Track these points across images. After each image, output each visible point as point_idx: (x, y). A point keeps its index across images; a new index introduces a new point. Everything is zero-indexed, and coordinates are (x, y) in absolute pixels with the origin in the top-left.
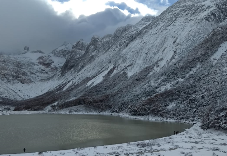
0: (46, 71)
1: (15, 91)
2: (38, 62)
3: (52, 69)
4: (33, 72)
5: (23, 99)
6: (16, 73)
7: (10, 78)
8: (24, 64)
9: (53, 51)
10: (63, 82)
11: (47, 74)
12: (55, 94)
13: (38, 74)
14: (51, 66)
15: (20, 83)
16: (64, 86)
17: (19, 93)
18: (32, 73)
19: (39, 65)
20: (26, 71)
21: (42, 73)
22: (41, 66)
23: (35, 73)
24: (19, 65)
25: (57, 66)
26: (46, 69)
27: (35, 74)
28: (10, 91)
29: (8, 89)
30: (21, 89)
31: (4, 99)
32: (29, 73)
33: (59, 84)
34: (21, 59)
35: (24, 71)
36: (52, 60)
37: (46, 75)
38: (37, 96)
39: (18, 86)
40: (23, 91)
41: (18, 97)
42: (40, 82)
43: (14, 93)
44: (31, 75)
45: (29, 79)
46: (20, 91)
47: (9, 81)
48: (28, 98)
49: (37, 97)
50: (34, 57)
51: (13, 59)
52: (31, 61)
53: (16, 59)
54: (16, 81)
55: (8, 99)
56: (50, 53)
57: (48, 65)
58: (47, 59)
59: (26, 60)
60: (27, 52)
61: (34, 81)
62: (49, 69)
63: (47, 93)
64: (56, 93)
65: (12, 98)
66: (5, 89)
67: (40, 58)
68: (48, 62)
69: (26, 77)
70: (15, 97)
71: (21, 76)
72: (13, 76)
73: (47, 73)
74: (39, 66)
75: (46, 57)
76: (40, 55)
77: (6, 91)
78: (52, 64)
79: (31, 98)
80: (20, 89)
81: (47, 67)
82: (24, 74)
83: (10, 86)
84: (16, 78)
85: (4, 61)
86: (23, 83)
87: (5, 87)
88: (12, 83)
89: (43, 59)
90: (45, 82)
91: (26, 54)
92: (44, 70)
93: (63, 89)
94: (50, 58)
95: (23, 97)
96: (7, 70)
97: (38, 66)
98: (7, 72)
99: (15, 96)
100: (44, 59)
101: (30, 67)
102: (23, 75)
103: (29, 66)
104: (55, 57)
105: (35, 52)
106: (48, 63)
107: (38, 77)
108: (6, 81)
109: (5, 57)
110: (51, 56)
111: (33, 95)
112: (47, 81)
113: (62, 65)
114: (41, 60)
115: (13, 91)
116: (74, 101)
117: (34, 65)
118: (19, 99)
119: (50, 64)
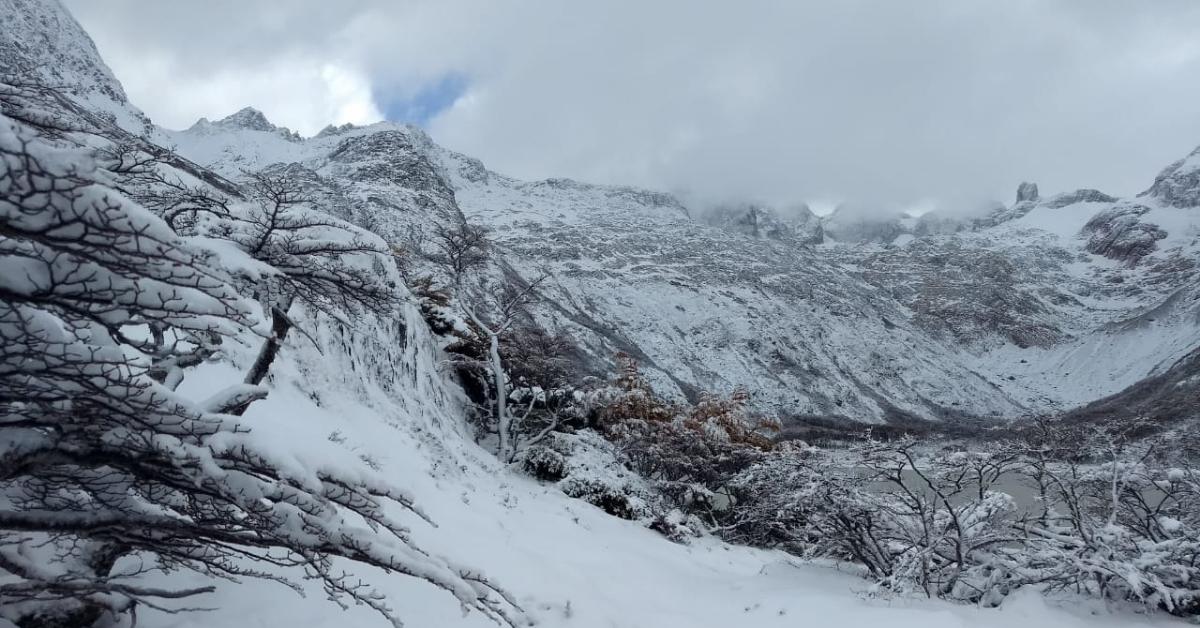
0: (1127, 281)
1: (990, 380)
2: (1083, 243)
3: (1157, 269)
4: (1064, 291)
5: (1029, 412)
6: (989, 304)
7: (968, 327)
8: (1020, 262)
9: (1159, 180)
11: (1134, 299)
12: (1179, 389)
13: (1089, 301)
14: (1154, 254)
15: (1011, 349)
17: (1008, 387)
18: (1064, 299)
19: (1090, 256)
20: (1032, 288)
21: (1108, 293)
22: (1100, 261)
23: (1077, 297)
24: (999, 269)
26: (1129, 272)
27: (1077, 303)
28: (972, 381)
29: (962, 372)
30: (1019, 370)
31: (947, 412)
32: (1046, 301)
34: (1002, 240)
35: (1023, 293)
36: (1154, 228)
37: (1133, 303)
38: (1095, 399)
39: (1000, 359)
40: (1027, 380)
41: (1006, 403)
42: (1103, 336)
43: (989, 390)
44: (1058, 308)
45: (1048, 327)
46: (1012, 378)
47: (964, 341)
48: (1052, 411)
49: (1092, 404)
50: (1067, 228)
51: (972, 246)
52: (1052, 244)
53: (987, 243)
54: (993, 337)
55: (963, 415)
56: (1144, 193)
57: (1134, 252)
58: (1132, 225)
59: (1028, 241)
60: (1033, 207)
61: (1073, 333)
62: (1142, 269)
63: (1139, 385)
64: (1180, 384)
65: (981, 410)
66: (948, 372)
67: (1094, 224)
68: (1137, 235)
69: (1035, 319)
70: (996, 405)
71: (1012, 313)
72: (980, 320)
73: (1133, 291)
74: (1090, 261)
75: (1122, 214)
76: (1095, 209)
77: (954, 382)
78: (1159, 243)
79: (1067, 408)
80: (1012, 372)
81: (1135, 263)
82: (1027, 305)
83: (967, 358)
84: (993, 326)
85: (937, 261)
86: (1025, 347)
87: (950, 366)
88: (976, 347)
89: (1107, 229)
90: (1127, 334)
91: (1028, 214)
92: (1120, 280)
94: (1144, 220)
95: (1027, 405)
96: (949, 297)
97: (1089, 264)
98: (951, 303)
99: (993, 401)
100: (1115, 228)
101: (1051, 273)
102: (1019, 310)
103: (1045, 266)
104: (1171, 208)
105: (1069, 200)
106: (1135, 245)
107: (1091, 315)
108: (949, 338)
109: (941, 244)
110: (1147, 210)
111: (1076, 396)
112: (1140, 332)
114: (1100, 235)
115: (983, 378)
117: (1069, 259)
118: (1010, 415)
119: (1146, 247)
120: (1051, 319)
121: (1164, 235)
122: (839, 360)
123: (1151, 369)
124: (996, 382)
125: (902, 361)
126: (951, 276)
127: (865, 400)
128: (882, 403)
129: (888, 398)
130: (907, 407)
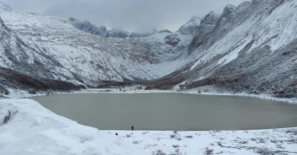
0: (172, 50)
1: (145, 71)
2: (165, 41)
3: (178, 48)
4: (160, 52)
5: (152, 78)
6: (145, 54)
7: (141, 59)
8: (152, 45)
9: (180, 28)
10: (190, 61)
11: (174, 54)
12: (183, 74)
13: (165, 54)
14: (178, 45)
15: (149, 64)
16: (191, 66)
17: (148, 73)
18: (160, 54)
19: (166, 44)
20: (154, 51)
21: (169, 53)
22: (168, 46)
23: (163, 53)
24: (148, 46)
25: (184, 45)
26: (173, 48)
27: (163, 54)
28: (141, 71)
29: (139, 69)
30: (151, 69)
31: (136, 78)
32: (157, 54)
33: (186, 63)
34: (149, 40)
35: (152, 52)
36: (178, 39)
37: (173, 55)
38: (165, 75)
39: (148, 66)
40: (152, 71)
41: (148, 76)
42: (167, 62)
43: (145, 73)
44: (159, 55)
45: (157, 60)
46: (149, 71)
47: (140, 62)
48: (157, 78)
49: (165, 77)
50: (161, 38)
51: (142, 40)
52: (159, 41)
53: (145, 40)
54: (146, 62)
55: (139, 79)
56: (177, 31)
57: (174, 44)
58: (174, 38)
59: (154, 40)
60: (155, 33)
61: (161, 61)
62: (176, 48)
63: (174, 72)
64: (183, 73)
65: (143, 78)
67: (167, 37)
68: (175, 40)
69: (154, 58)
70: (146, 77)
71: (150, 56)
72: (143, 58)
73: (173, 52)
74: (166, 45)
75: (173, 35)
76: (167, 34)
77: (138, 72)
78: (179, 42)
79: (160, 77)
80: (150, 69)
81: (174, 47)
82: (153, 55)
83: (140, 66)
84: (146, 59)
85: (135, 44)
86: (151, 64)
87: (137, 68)
88: (142, 64)
89: (169, 39)
90: (172, 61)
91: (154, 34)
92: (171, 50)
93: (190, 69)
94: (177, 37)
95: (152, 77)
96: (137, 52)
97: (165, 46)
98: (138, 53)
99: (145, 75)
100: (171, 38)
101: (158, 48)
102: (151, 56)
103: (157, 46)
104: (182, 35)
105: (162, 32)
106: (174, 42)
107: (165, 57)
108: (137, 62)
109: (136, 40)
110: (177, 35)
111: (162, 75)
112: (174, 61)
113: (189, 43)
114: (168, 40)
115: (144, 71)
116: (203, 80)
117: (162, 45)
118: (149, 79)
119: (177, 43)
120: (157, 58)
121: (180, 41)
122: (113, 66)
123: (176, 69)
124: (146, 72)
125: (127, 67)
126: (138, 47)
127: (119, 76)
128: (123, 77)
129: (124, 76)
130: (128, 77)
